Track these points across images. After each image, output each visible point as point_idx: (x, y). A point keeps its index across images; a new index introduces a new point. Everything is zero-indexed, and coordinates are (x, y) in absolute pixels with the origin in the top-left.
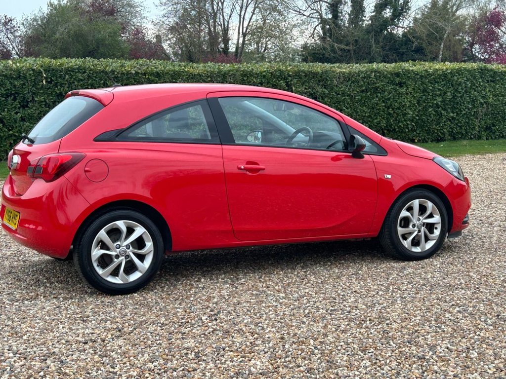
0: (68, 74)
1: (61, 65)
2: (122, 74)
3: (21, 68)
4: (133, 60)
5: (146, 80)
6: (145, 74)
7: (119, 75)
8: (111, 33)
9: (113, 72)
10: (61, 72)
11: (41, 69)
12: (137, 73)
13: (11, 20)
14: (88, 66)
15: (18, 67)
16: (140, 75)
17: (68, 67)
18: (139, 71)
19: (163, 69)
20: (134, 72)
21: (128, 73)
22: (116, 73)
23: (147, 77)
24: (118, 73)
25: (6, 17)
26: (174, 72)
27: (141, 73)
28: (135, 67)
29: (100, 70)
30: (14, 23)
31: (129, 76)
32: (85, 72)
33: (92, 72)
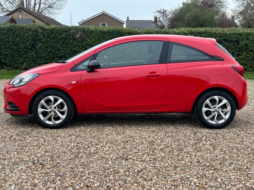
0: (199, 35)
1: (196, 31)
2: (223, 34)
3: (180, 32)
4: (228, 28)
5: (234, 37)
6: (234, 34)
7: (222, 35)
8: (211, 16)
9: (219, 33)
10: (196, 34)
11: (188, 33)
12: (230, 34)
13: (166, 11)
14: (208, 31)
15: (178, 32)
16: (231, 35)
17: (200, 32)
18: (231, 33)
19: (243, 32)
20: (229, 33)
21: (226, 34)
22: (220, 34)
23: (235, 35)
24: (221, 34)
25: (164, 10)
26: (248, 33)
27: (232, 34)
28: (229, 31)
29: (213, 33)
30: (167, 12)
31: (226, 35)
32: (206, 34)
33: (209, 34)
